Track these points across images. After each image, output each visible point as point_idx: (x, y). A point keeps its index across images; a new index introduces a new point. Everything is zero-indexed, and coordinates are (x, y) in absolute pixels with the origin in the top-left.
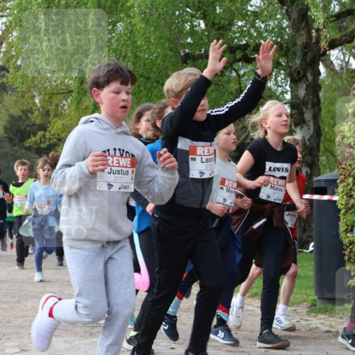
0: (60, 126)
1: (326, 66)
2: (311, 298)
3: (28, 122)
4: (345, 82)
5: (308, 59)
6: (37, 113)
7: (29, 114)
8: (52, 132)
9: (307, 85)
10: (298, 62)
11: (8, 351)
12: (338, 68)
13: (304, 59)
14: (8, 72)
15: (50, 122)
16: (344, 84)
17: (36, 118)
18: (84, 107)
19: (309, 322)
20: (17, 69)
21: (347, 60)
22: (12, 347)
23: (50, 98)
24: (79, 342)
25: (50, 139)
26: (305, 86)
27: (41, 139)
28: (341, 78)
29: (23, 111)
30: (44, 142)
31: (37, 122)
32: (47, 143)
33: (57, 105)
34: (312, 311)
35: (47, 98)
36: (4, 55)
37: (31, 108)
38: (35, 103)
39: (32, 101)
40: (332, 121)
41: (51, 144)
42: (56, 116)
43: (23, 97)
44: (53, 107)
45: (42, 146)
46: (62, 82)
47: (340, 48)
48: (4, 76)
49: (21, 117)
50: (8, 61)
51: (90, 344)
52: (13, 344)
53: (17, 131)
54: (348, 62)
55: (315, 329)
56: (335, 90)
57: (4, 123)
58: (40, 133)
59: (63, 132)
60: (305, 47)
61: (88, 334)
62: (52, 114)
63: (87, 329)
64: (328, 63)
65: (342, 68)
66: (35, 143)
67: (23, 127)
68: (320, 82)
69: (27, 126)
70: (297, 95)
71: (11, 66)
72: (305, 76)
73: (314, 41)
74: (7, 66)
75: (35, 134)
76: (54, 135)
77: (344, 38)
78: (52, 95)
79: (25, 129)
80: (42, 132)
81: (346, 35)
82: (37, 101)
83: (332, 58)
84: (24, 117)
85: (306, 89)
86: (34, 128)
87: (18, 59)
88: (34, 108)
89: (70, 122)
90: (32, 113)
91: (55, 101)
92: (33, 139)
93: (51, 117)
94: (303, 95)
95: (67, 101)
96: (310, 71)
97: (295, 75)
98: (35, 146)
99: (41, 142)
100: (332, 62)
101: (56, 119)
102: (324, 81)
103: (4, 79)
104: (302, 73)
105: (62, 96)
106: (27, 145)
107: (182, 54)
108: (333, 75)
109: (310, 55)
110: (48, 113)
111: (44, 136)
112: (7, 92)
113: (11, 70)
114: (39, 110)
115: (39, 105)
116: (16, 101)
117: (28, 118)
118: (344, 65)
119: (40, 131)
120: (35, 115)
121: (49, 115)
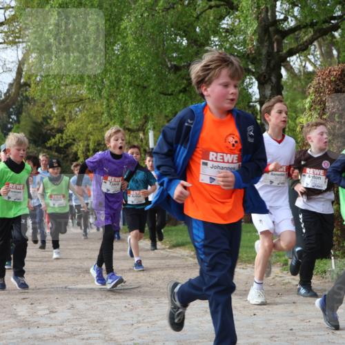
0: (74, 129)
1: (287, 70)
2: (284, 258)
3: (48, 127)
4: (303, 82)
5: (272, 65)
6: (55, 119)
7: (49, 120)
8: (68, 134)
9: (272, 86)
10: (264, 68)
11: (40, 313)
12: (297, 71)
13: (268, 66)
14: (30, 86)
15: (66, 126)
16: (302, 84)
17: (54, 123)
18: (92, 113)
19: (282, 279)
20: (37, 84)
21: (304, 64)
22: (44, 309)
23: (65, 106)
24: (97, 303)
25: (67, 140)
26: (270, 87)
27: (59, 140)
28: (299, 79)
29: (43, 118)
30: (62, 142)
31: (56, 126)
32: (65, 143)
33: (70, 112)
34: (285, 270)
35: (62, 106)
36: (26, 73)
37: (50, 115)
38: (52, 111)
39: (50, 110)
40: (294, 115)
41: (67, 144)
42: (70, 120)
43: (43, 106)
44: (68, 113)
45: (60, 145)
46: (73, 93)
47: (297, 55)
48: (26, 90)
49: (42, 123)
50: (29, 78)
51: (106, 305)
52: (43, 307)
53: (40, 134)
54: (305, 66)
55: (286, 283)
56: (295, 89)
57: (29, 128)
58: (58, 136)
59: (77, 133)
60: (269, 56)
61: (104, 297)
62: (67, 119)
63: (103, 293)
64: (289, 68)
65: (300, 71)
66: (55, 143)
67: (44, 131)
68: (282, 83)
69: (48, 130)
70: (264, 95)
71: (32, 82)
72: (270, 79)
73: (275, 50)
74: (29, 83)
75: (54, 136)
76: (70, 136)
77: (300, 47)
78: (66, 104)
79: (46, 133)
80: (60, 135)
81: (301, 45)
82: (54, 109)
83: (292, 64)
84: (45, 123)
85: (271, 90)
86: (54, 131)
87: (37, 76)
88: (52, 115)
89: (81, 125)
90: (51, 119)
91: (69, 108)
92: (53, 140)
93: (67, 121)
94: (269, 95)
95: (78, 107)
96: (274, 75)
97: (262, 78)
98: (55, 146)
99: (59, 142)
100: (292, 67)
101: (70, 123)
102: (286, 82)
103: (27, 93)
104: (267, 77)
105: (74, 105)
106: (48, 145)
107: (169, 66)
108: (293, 78)
109: (273, 62)
110: (63, 119)
111: (62, 138)
112: (30, 104)
113: (33, 85)
114: (57, 116)
115: (56, 112)
116: (38, 110)
117: (48, 123)
118: (302, 69)
119: (58, 133)
120: (53, 121)
121: (65, 120)
